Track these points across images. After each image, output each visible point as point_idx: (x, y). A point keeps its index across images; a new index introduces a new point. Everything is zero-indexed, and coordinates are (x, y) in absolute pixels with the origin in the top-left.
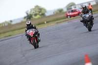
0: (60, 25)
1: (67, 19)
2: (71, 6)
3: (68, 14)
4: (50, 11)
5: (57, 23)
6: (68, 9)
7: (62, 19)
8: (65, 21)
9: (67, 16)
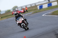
0: (9, 19)
1: (13, 16)
2: (15, 8)
3: (14, 13)
4: (3, 11)
5: (7, 18)
6: (13, 10)
7: (10, 15)
8: (12, 17)
9: (13, 14)
